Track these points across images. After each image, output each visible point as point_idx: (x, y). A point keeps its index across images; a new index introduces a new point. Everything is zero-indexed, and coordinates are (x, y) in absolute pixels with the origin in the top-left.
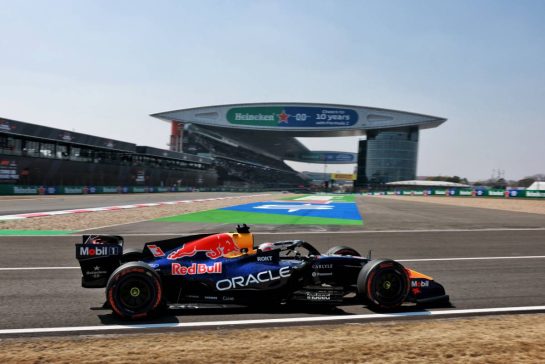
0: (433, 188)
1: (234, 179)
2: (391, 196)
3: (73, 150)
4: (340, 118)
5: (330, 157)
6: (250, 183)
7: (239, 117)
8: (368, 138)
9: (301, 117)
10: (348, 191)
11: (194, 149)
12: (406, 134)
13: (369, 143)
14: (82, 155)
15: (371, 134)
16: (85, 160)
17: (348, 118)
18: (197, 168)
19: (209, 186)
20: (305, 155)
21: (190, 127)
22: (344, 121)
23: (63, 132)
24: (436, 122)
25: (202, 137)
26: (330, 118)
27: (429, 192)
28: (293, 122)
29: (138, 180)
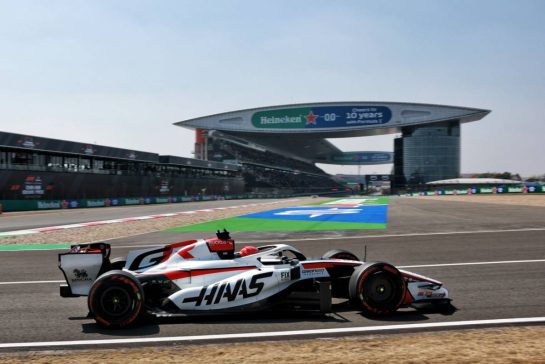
0: (478, 187)
1: (262, 185)
2: (432, 197)
3: (96, 163)
4: (372, 115)
5: (365, 158)
6: (280, 188)
7: (264, 120)
8: (404, 135)
9: (330, 117)
10: (386, 193)
11: (219, 156)
12: (446, 129)
13: (406, 141)
14: (105, 167)
15: (407, 131)
16: (108, 172)
17: (380, 115)
18: (223, 175)
19: (235, 194)
20: (337, 157)
21: (213, 134)
22: (377, 118)
23: (85, 146)
24: (478, 114)
25: (227, 143)
26: (361, 116)
27: (474, 191)
28: (321, 123)
29: (161, 190)
